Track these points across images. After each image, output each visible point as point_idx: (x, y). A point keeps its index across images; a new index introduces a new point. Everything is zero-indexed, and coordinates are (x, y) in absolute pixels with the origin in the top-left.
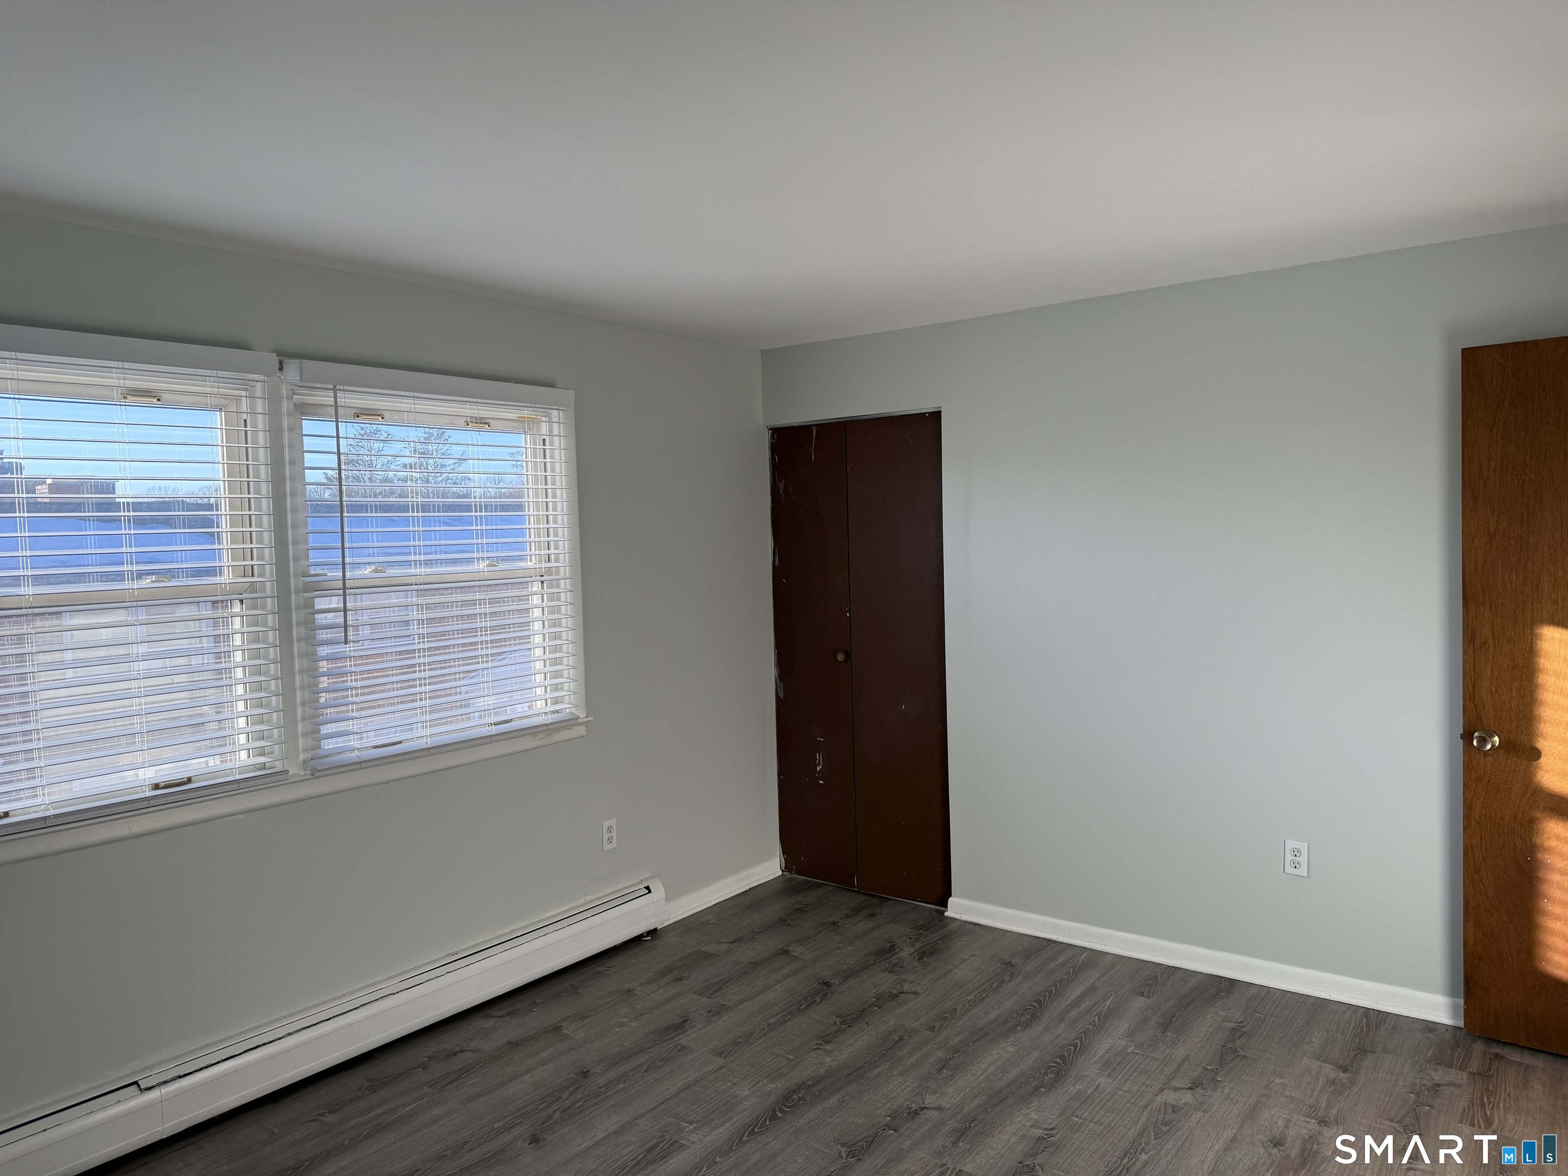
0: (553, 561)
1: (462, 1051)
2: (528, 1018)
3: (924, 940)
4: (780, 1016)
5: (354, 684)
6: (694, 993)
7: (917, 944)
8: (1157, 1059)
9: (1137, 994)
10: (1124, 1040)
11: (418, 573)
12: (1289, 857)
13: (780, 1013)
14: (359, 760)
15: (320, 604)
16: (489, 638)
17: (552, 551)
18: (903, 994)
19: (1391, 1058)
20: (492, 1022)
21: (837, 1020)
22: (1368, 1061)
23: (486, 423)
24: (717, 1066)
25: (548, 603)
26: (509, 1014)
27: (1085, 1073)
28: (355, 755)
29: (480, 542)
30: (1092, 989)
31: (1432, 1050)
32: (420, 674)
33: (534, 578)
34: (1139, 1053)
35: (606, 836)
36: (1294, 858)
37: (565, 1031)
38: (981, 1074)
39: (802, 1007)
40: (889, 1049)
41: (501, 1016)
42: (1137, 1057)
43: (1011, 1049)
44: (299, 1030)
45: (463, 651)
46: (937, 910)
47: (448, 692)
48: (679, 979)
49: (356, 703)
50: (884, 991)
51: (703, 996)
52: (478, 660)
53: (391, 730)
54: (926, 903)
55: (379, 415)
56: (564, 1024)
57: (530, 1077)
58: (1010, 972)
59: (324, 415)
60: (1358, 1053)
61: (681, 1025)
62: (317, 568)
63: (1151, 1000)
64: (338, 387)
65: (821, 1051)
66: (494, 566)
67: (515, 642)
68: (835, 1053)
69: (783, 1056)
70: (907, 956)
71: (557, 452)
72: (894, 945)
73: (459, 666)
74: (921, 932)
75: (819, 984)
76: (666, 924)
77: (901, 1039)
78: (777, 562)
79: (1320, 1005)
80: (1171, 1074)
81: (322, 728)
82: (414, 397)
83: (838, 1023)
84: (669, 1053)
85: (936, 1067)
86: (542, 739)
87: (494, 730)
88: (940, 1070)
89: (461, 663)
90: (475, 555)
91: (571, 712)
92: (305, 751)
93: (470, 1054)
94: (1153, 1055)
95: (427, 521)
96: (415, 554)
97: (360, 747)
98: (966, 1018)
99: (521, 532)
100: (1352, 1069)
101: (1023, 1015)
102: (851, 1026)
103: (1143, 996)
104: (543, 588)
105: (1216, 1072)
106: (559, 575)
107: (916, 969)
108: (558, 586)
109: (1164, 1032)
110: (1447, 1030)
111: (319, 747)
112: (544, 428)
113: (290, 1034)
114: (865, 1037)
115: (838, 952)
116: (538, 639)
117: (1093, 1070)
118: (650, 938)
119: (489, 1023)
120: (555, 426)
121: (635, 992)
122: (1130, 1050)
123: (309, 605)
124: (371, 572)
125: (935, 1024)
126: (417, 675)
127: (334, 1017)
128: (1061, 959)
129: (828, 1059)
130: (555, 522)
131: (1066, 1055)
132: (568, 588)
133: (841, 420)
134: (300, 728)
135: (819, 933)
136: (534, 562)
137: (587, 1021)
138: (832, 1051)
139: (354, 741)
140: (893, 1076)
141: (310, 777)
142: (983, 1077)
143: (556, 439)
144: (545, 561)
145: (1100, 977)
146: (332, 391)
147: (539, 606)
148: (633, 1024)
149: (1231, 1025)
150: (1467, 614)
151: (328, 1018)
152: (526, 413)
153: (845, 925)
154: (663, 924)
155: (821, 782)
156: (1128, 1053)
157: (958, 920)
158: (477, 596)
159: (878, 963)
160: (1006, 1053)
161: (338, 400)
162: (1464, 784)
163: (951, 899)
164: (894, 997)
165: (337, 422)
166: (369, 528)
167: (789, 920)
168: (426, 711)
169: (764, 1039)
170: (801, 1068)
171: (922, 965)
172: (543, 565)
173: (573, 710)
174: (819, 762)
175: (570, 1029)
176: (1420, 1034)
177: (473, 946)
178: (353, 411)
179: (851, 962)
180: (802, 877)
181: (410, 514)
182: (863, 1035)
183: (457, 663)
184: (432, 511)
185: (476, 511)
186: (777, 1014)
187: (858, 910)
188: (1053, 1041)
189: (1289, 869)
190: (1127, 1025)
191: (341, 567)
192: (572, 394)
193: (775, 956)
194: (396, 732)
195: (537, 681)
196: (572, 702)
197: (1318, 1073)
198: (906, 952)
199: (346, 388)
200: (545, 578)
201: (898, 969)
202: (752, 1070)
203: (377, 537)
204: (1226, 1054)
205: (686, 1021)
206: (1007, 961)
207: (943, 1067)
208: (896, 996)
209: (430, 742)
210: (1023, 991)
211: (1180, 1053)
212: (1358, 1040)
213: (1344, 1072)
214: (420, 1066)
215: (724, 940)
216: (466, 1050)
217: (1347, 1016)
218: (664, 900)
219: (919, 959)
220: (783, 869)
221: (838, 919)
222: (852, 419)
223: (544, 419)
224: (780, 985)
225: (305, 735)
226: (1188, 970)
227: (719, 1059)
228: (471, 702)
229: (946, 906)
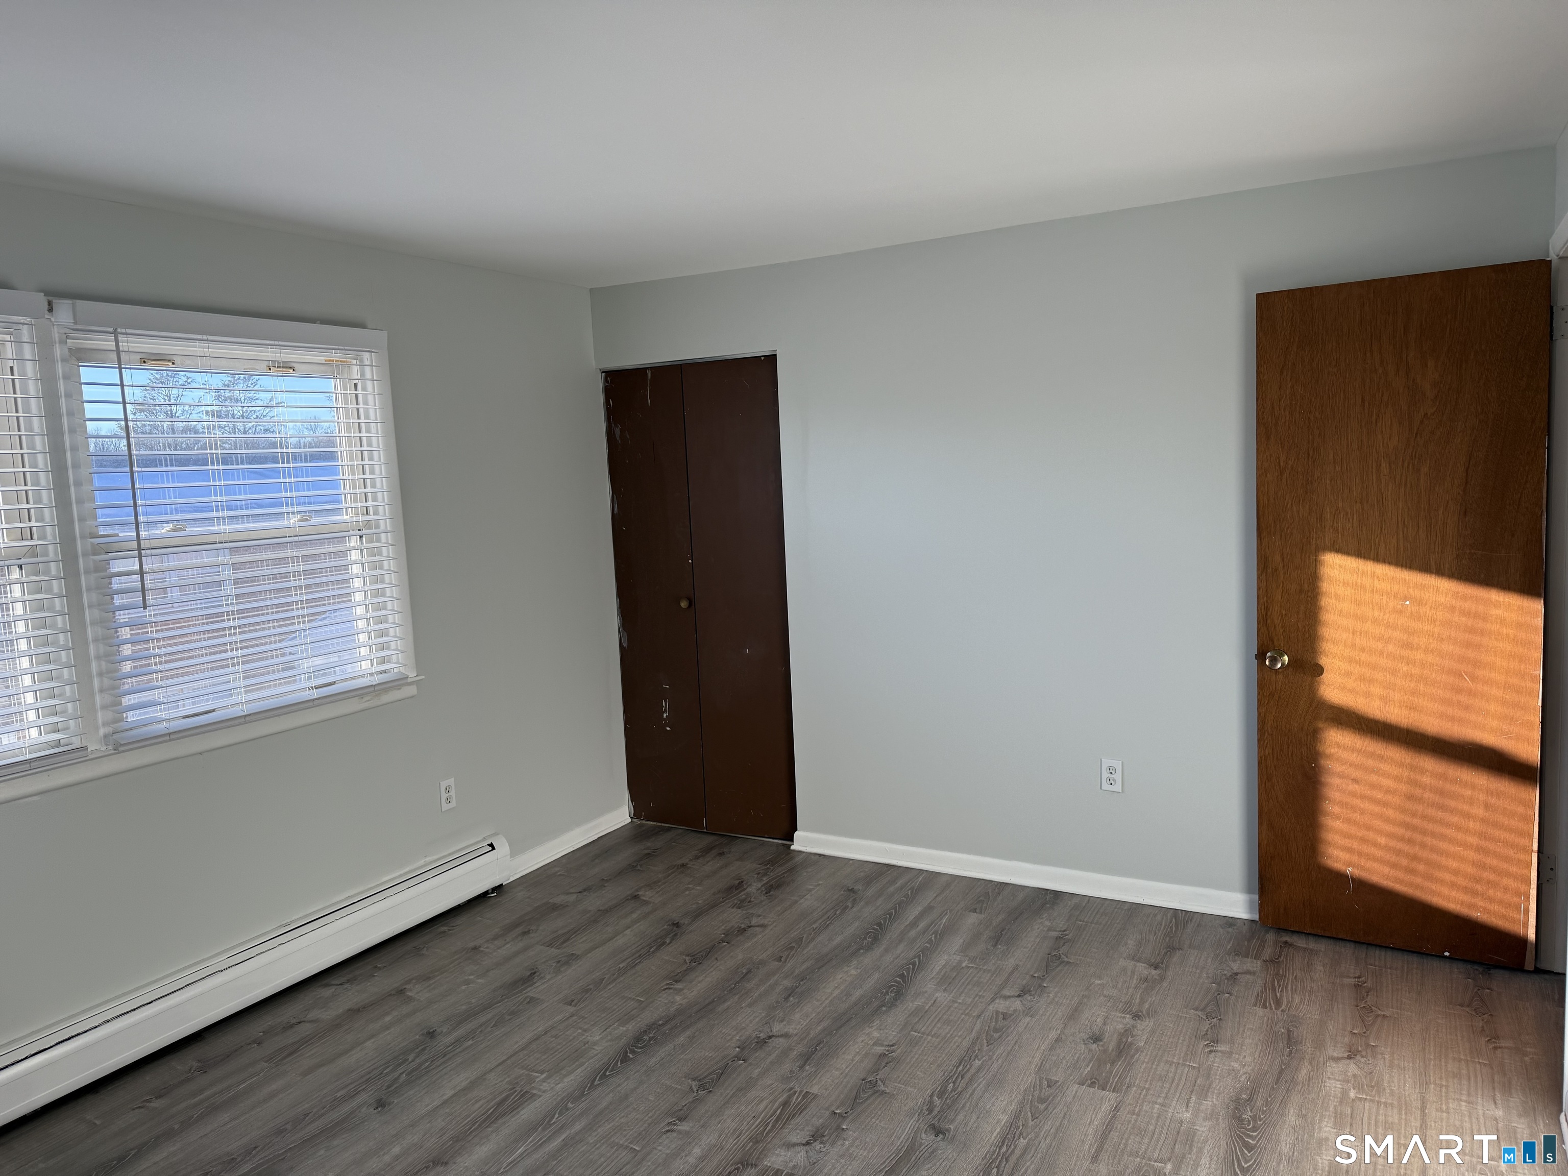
0: (371, 513)
1: (300, 1023)
2: (369, 984)
3: (772, 874)
4: (630, 960)
5: (157, 651)
6: (541, 945)
7: (764, 879)
8: (989, 971)
9: (970, 911)
10: (959, 955)
11: (222, 531)
12: (1105, 775)
13: (629, 957)
14: (168, 731)
15: (118, 566)
16: (304, 597)
17: (370, 503)
18: (751, 928)
19: (1196, 953)
20: (331, 991)
21: (687, 958)
22: (1176, 959)
23: (290, 368)
24: (567, 1014)
25: (368, 558)
26: (348, 981)
27: (924, 990)
28: (163, 726)
29: (289, 496)
30: (929, 909)
31: (1231, 943)
32: (230, 638)
33: (351, 532)
34: (972, 967)
35: (444, 796)
36: (1110, 775)
37: (409, 994)
38: (826, 999)
39: (652, 950)
40: (738, 982)
41: (340, 984)
42: (971, 971)
43: (853, 972)
44: (117, 1017)
45: (277, 612)
46: (784, 845)
47: (264, 655)
48: (525, 933)
49: (161, 671)
50: (733, 927)
51: (552, 947)
52: (293, 621)
53: (202, 698)
54: (773, 839)
55: (169, 361)
56: (408, 987)
57: (373, 1043)
58: (852, 898)
59: (104, 361)
60: (1168, 951)
61: (531, 977)
62: (107, 528)
63: (983, 916)
64: (119, 330)
65: (671, 991)
66: (307, 520)
67: (334, 601)
68: (685, 991)
69: (634, 999)
70: (755, 891)
71: (370, 398)
72: (742, 882)
73: (274, 627)
74: (768, 866)
75: (669, 925)
76: (512, 879)
77: (749, 971)
78: (616, 509)
79: (1135, 909)
80: (1002, 984)
81: (123, 700)
82: (207, 340)
83: (688, 962)
84: (518, 1006)
85: (783, 996)
86: (369, 701)
87: (316, 694)
88: (786, 999)
89: (276, 624)
90: (285, 510)
91: (400, 672)
92: (105, 724)
93: (308, 1025)
94: (985, 968)
95: (227, 474)
96: (217, 510)
97: (168, 718)
98: (811, 945)
99: (334, 484)
100: (1162, 966)
101: (865, 938)
102: (700, 963)
103: (976, 912)
104: (362, 543)
105: (1042, 979)
106: (379, 528)
107: (764, 903)
108: (379, 541)
109: (995, 945)
110: (1244, 924)
111: (121, 720)
112: (355, 372)
113: (108, 1021)
114: (714, 973)
115: (687, 892)
116: (359, 597)
117: (930, 986)
118: (495, 894)
119: (327, 992)
120: (368, 369)
121: (482, 949)
122: (964, 965)
123: (101, 569)
124: (169, 531)
125: (781, 954)
126: (228, 639)
127: (155, 1000)
128: (899, 883)
129: (678, 998)
130: (372, 472)
131: (905, 974)
132: (390, 542)
133: (675, 363)
134: (98, 699)
135: (668, 876)
136: (351, 515)
137: (432, 982)
138: (681, 990)
139: (161, 712)
140: (742, 1008)
141: (113, 752)
142: (827, 1002)
143: (369, 383)
144: (363, 514)
145: (936, 897)
146: (113, 335)
147: (358, 561)
148: (479, 981)
149: (1054, 934)
150: (1261, 543)
151: (148, 1001)
152: (335, 356)
153: (694, 867)
154: (509, 879)
155: (668, 729)
156: (963, 968)
157: (804, 852)
158: (289, 553)
159: (726, 900)
160: (849, 976)
161: (120, 344)
162: (1258, 700)
163: (796, 834)
164: (742, 931)
165: (120, 369)
166: (164, 483)
167: (639, 866)
168: (239, 677)
169: (614, 984)
170: (652, 1009)
171: (769, 899)
172: (361, 518)
173: (402, 670)
174: (665, 709)
175: (416, 991)
176: (1221, 929)
177: (306, 916)
178: (138, 357)
179: (700, 902)
180: (652, 823)
181: (210, 467)
182: (712, 972)
183: (271, 625)
184: (234, 463)
185: (283, 463)
186: (627, 959)
187: (706, 851)
188: (893, 961)
189: (1106, 786)
190: (962, 941)
191: (134, 527)
192: (384, 334)
193: (623, 903)
194: (208, 700)
195: (361, 641)
196: (400, 661)
197: (1133, 972)
198: (754, 887)
199: (129, 331)
200: (364, 531)
201: (746, 904)
202: (603, 1015)
203: (174, 492)
204: (1051, 962)
205: (535, 973)
206: (850, 888)
207: (790, 995)
208: (744, 930)
209: (246, 709)
210: (865, 916)
211: (1011, 962)
212: (1168, 939)
213: (1155, 970)
214: (254, 1042)
215: (572, 891)
216: (304, 1021)
217: (1159, 917)
218: (509, 857)
219: (766, 893)
220: (632, 816)
221: (687, 860)
222: (691, 362)
223: (354, 362)
224: (629, 930)
225: (104, 707)
226: (1017, 885)
227: (570, 1007)
228: (296, 663)
229: (791, 839)
